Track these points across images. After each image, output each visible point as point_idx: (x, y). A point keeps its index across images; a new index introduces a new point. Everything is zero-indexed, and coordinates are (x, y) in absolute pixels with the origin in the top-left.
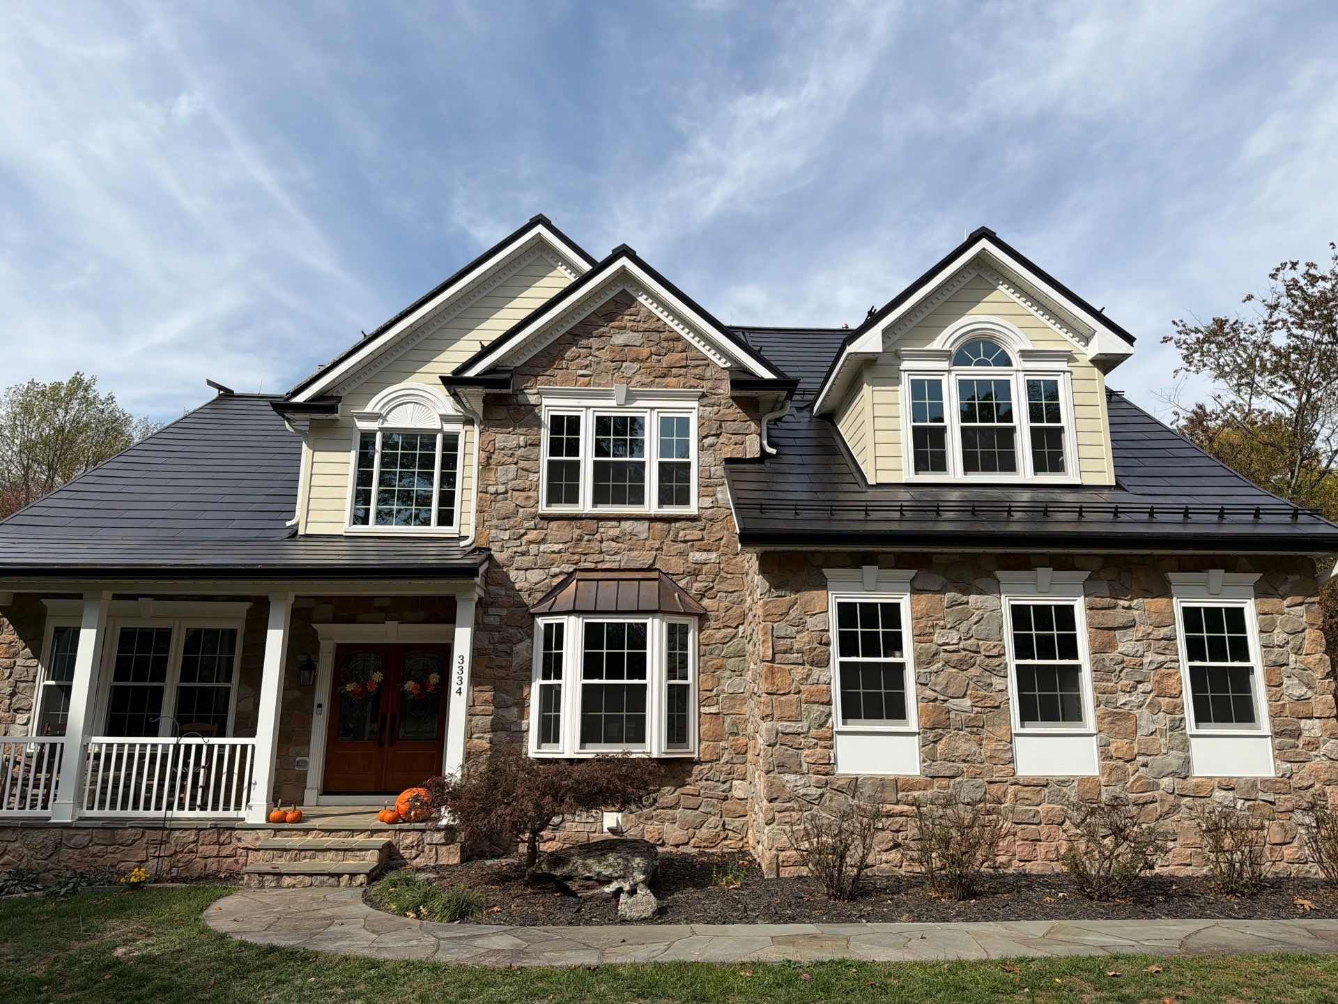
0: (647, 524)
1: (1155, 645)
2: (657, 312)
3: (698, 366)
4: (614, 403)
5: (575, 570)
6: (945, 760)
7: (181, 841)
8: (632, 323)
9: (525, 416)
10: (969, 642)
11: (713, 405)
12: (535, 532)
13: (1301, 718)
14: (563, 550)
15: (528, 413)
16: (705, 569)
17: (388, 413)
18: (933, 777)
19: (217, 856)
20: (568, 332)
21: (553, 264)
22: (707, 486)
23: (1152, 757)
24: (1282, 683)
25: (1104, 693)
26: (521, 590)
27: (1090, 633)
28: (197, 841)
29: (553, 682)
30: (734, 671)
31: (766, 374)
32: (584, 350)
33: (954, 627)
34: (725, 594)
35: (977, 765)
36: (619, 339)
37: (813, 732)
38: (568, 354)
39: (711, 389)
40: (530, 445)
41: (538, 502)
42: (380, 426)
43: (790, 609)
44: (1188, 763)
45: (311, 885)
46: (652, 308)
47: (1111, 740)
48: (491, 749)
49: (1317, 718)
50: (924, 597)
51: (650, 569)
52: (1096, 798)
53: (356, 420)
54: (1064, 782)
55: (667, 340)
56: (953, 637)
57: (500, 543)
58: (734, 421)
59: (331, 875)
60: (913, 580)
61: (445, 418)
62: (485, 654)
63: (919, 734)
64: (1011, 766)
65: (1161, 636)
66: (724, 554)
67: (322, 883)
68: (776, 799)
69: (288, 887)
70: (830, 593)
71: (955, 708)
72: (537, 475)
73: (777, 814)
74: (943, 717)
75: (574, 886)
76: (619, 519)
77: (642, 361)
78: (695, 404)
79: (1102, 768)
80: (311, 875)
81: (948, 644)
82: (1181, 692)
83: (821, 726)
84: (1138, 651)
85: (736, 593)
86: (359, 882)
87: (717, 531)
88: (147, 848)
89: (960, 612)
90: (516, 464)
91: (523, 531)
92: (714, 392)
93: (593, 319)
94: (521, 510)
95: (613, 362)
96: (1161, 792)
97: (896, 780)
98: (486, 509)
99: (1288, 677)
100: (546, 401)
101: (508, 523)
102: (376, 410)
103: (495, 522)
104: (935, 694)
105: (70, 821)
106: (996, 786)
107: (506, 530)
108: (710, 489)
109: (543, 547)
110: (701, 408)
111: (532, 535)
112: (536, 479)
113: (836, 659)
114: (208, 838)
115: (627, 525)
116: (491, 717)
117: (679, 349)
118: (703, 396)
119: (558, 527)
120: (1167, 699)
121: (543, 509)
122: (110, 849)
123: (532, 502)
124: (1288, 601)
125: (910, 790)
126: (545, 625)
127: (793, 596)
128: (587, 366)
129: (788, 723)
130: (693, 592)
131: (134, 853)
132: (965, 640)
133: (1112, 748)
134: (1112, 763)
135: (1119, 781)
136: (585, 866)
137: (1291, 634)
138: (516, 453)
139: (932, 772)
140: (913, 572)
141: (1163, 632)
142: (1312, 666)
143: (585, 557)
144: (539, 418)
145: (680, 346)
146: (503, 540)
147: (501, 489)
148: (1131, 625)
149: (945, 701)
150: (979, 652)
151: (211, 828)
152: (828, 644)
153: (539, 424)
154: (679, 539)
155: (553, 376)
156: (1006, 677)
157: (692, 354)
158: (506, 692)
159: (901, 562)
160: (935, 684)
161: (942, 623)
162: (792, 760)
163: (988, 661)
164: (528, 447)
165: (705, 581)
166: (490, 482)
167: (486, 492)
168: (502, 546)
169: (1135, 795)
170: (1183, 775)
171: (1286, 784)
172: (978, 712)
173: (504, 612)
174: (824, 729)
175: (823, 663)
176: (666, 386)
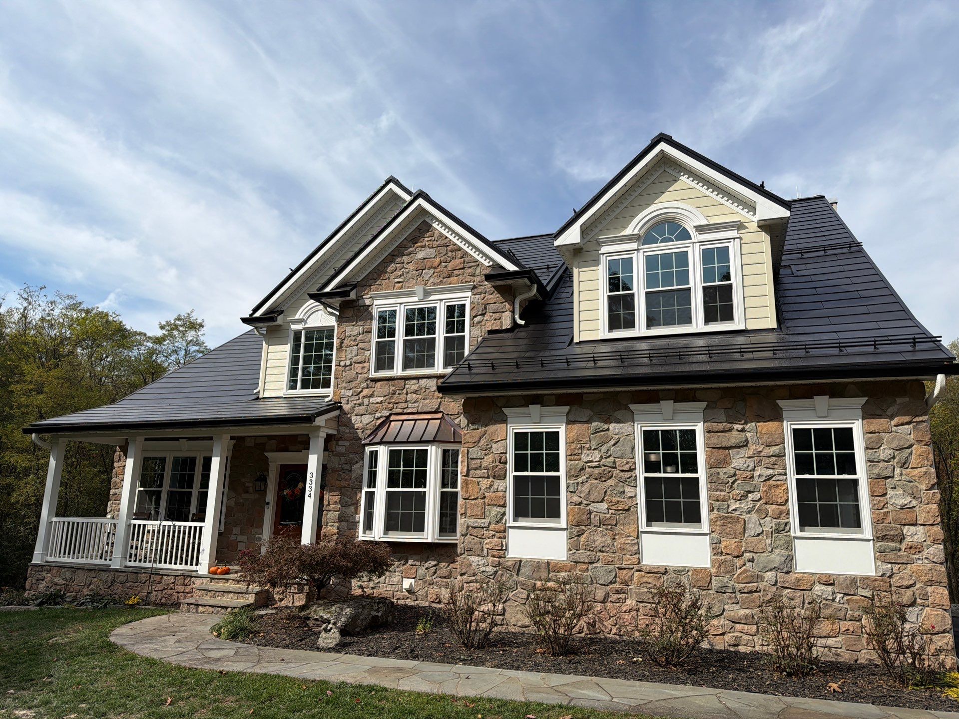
0: (435, 380)
1: (765, 461)
2: (445, 233)
3: (471, 267)
4: (416, 299)
5: (391, 415)
6: (586, 549)
7: (167, 582)
8: (429, 243)
9: (363, 313)
10: (608, 460)
11: (481, 293)
12: (367, 390)
13: (904, 525)
14: (384, 401)
15: (365, 311)
17: (308, 318)
18: (576, 563)
19: (183, 592)
20: (390, 254)
23: (758, 554)
24: (886, 494)
25: (718, 501)
26: (357, 429)
27: (707, 451)
28: (174, 583)
29: (371, 489)
31: (511, 267)
32: (399, 265)
33: (597, 449)
35: (611, 555)
36: (421, 255)
37: (492, 526)
38: (389, 269)
39: (479, 282)
40: (366, 332)
41: (369, 370)
42: (304, 327)
43: (480, 438)
44: (791, 560)
45: (213, 612)
46: (442, 230)
47: (722, 539)
48: (338, 533)
49: (921, 525)
50: (576, 427)
51: (437, 412)
52: (706, 585)
53: (291, 324)
54: (680, 571)
55: (452, 251)
56: (596, 456)
57: (346, 399)
58: (495, 303)
59: (223, 607)
60: (568, 414)
62: (336, 472)
63: (567, 529)
64: (637, 556)
65: (771, 454)
67: (218, 612)
68: (465, 574)
69: (201, 613)
70: (509, 426)
71: (595, 510)
72: (369, 352)
73: (465, 584)
74: (585, 517)
76: (418, 378)
77: (435, 268)
78: (469, 294)
79: (713, 562)
80: (213, 606)
81: (592, 462)
82: (787, 501)
83: (498, 522)
84: (748, 466)
86: (233, 613)
88: (151, 585)
89: (601, 437)
90: (357, 345)
91: (360, 389)
92: (481, 284)
93: (405, 243)
94: (360, 376)
95: (417, 271)
96: (764, 583)
97: (548, 563)
98: (340, 376)
99: (892, 488)
100: (376, 302)
101: (352, 385)
102: (301, 317)
103: (344, 385)
104: (581, 500)
105: (119, 568)
106: (624, 572)
107: (350, 389)
109: (372, 400)
110: (473, 296)
111: (366, 392)
112: (369, 355)
113: (511, 473)
114: (179, 581)
115: (423, 382)
116: (338, 513)
117: (459, 257)
118: (474, 287)
119: (381, 386)
120: (774, 506)
121: (373, 374)
122: (135, 585)
123: (366, 370)
124: (896, 420)
125: (558, 572)
126: (370, 451)
127: (483, 429)
128: (401, 276)
129: (475, 520)
132: (606, 458)
133: (722, 545)
134: (722, 558)
135: (727, 572)
137: (897, 450)
138: (358, 338)
139: (575, 558)
140: (567, 408)
141: (775, 450)
142: (917, 478)
143: (396, 405)
144: (371, 313)
145: (459, 254)
146: (349, 396)
147: (348, 363)
148: (745, 444)
149: (588, 505)
150: (615, 468)
152: (506, 463)
153: (371, 318)
155: (380, 285)
156: (636, 487)
157: (467, 259)
158: (347, 496)
159: (560, 401)
160: (581, 492)
161: (588, 445)
162: (477, 546)
163: (622, 474)
164: (365, 334)
166: (342, 359)
167: (340, 365)
168: (348, 400)
169: (741, 585)
170: (785, 570)
171: (885, 582)
172: (612, 514)
173: (347, 444)
174: (500, 524)
175: (504, 477)
176: (450, 284)
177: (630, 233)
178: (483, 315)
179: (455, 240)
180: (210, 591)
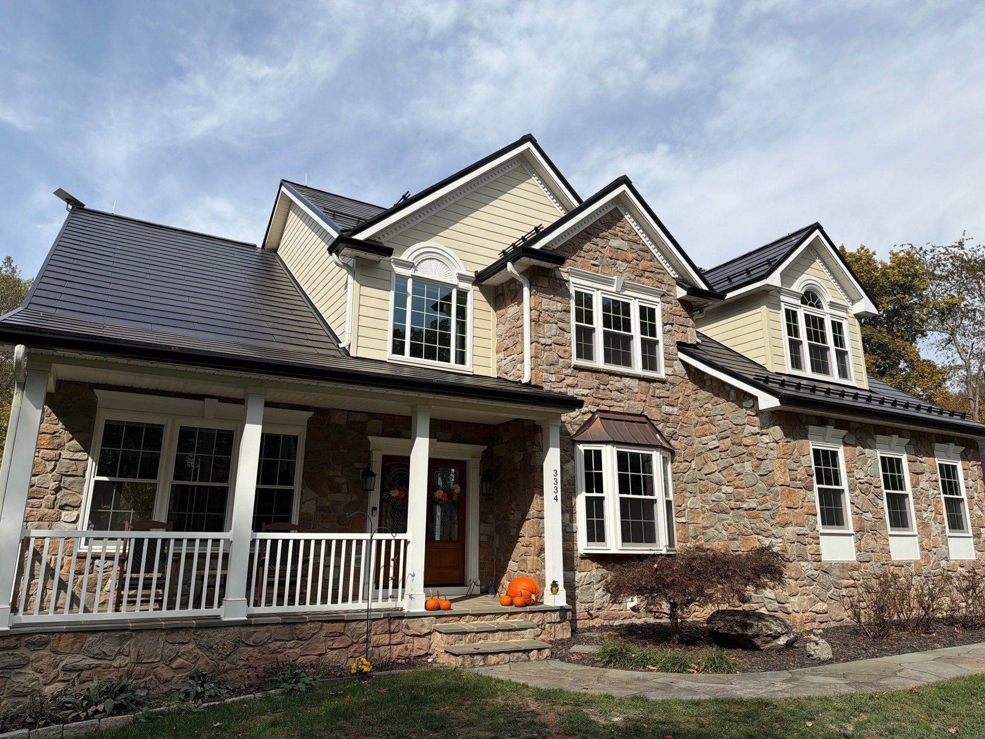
0: (637, 381)
1: (932, 484)
2: (636, 228)
3: (659, 273)
4: (614, 289)
5: (597, 411)
6: (865, 551)
7: (357, 632)
8: (622, 234)
9: (558, 287)
10: (868, 478)
11: (669, 303)
12: (572, 378)
13: (980, 527)
14: (589, 395)
15: (561, 286)
16: (672, 418)
17: (419, 264)
18: (861, 562)
19: (390, 644)
21: (530, 175)
22: (669, 359)
23: (937, 549)
24: (974, 508)
25: (918, 511)
26: (565, 422)
27: (909, 475)
28: (368, 632)
29: (595, 494)
30: (691, 493)
31: (705, 287)
33: (861, 468)
34: (683, 438)
35: (877, 554)
36: (615, 243)
37: (810, 534)
38: (586, 247)
39: (667, 291)
40: (565, 311)
41: (571, 356)
42: (413, 274)
43: (793, 451)
44: (949, 552)
45: (509, 661)
46: (634, 225)
47: (923, 539)
50: (849, 448)
51: (641, 415)
53: (393, 266)
54: (909, 563)
55: (642, 251)
56: (862, 474)
58: (680, 316)
59: (524, 651)
60: (844, 437)
61: (461, 277)
63: (853, 534)
64: (889, 554)
65: (934, 479)
66: (681, 409)
67: (518, 658)
68: (798, 578)
70: (809, 442)
71: (866, 518)
72: (569, 334)
74: (862, 524)
75: (758, 642)
76: (622, 375)
77: (628, 262)
78: (658, 300)
79: (922, 555)
80: (509, 652)
81: (859, 479)
82: (942, 512)
83: (813, 530)
84: (927, 487)
85: (689, 438)
86: (545, 656)
87: (676, 392)
88: (325, 641)
90: (556, 324)
91: (564, 377)
92: (669, 293)
93: (599, 224)
94: (561, 360)
95: (611, 259)
96: (942, 568)
97: (848, 564)
98: (539, 356)
99: (975, 505)
100: (572, 280)
101: (553, 369)
102: (410, 260)
103: (545, 367)
104: (858, 510)
106: (885, 567)
107: (552, 374)
108: (671, 362)
109: (577, 391)
110: (663, 303)
111: (569, 381)
112: (569, 338)
113: (816, 486)
114: (380, 628)
115: (625, 381)
117: (649, 259)
118: (663, 295)
119: (586, 376)
120: (939, 516)
121: (575, 361)
122: (289, 644)
123: (567, 355)
124: (972, 463)
125: (853, 570)
126: (585, 450)
127: (794, 442)
128: (597, 258)
129: (799, 528)
130: (666, 434)
131: (313, 646)
132: (866, 476)
133: (924, 543)
134: (924, 552)
135: (927, 563)
136: (768, 628)
137: (974, 481)
138: (556, 315)
139: (861, 559)
140: (845, 432)
141: (934, 477)
142: (982, 499)
143: (602, 401)
144: (569, 291)
146: (551, 381)
147: (549, 342)
148: (924, 472)
149: (862, 514)
150: (872, 485)
151: (384, 618)
152: (811, 476)
153: (569, 296)
154: (656, 395)
155: (575, 261)
156: (883, 500)
157: (655, 264)
160: (858, 503)
161: (857, 465)
162: (803, 552)
163: (876, 489)
164: (563, 312)
165: (672, 427)
166: (539, 335)
167: (538, 343)
169: (934, 571)
170: (947, 559)
171: (979, 563)
172: (875, 522)
174: (815, 532)
175: (810, 489)
176: (643, 284)
177: (796, 291)
178: (672, 324)
179: (645, 240)
180: (466, 633)
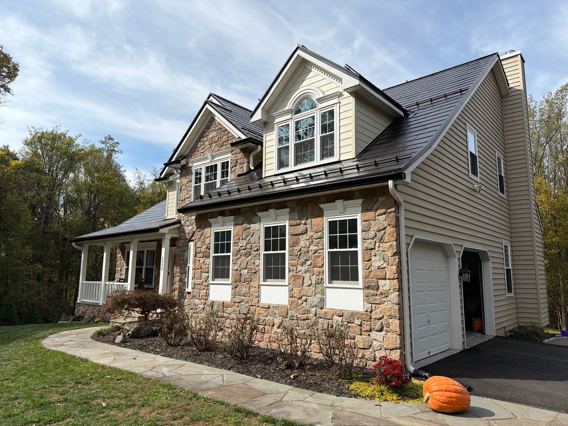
2: (220, 122)
3: (231, 139)
4: (208, 161)
6: (238, 295)
8: (214, 128)
9: (189, 171)
11: (234, 154)
13: (379, 279)
18: (234, 302)
20: (199, 137)
23: (309, 297)
24: (370, 260)
25: (292, 266)
26: (186, 234)
27: (290, 237)
32: (203, 143)
33: (245, 239)
35: (248, 298)
36: (211, 136)
37: (204, 284)
38: (199, 145)
43: (201, 236)
44: (324, 301)
47: (294, 288)
48: (179, 288)
49: (388, 279)
50: (238, 227)
52: (285, 315)
54: (275, 307)
55: (224, 131)
58: (240, 159)
60: (234, 220)
62: (179, 256)
63: (232, 284)
64: (257, 299)
65: (317, 237)
68: (192, 309)
70: (212, 228)
71: (243, 273)
72: (191, 192)
73: (192, 315)
74: (238, 277)
77: (216, 142)
78: (230, 155)
79: (289, 302)
81: (243, 246)
82: (323, 265)
83: (206, 281)
84: (306, 245)
89: (247, 232)
90: (187, 189)
92: (235, 148)
93: (204, 130)
95: (209, 145)
97: (223, 303)
99: (374, 256)
100: (194, 165)
104: (237, 268)
112: (191, 194)
116: (179, 277)
117: (226, 134)
118: (232, 151)
120: (317, 268)
125: (227, 307)
127: (202, 231)
129: (197, 280)
133: (293, 292)
134: (293, 299)
135: (294, 308)
137: (378, 231)
138: (187, 185)
139: (234, 300)
140: (234, 217)
142: (386, 249)
144: (192, 171)
145: (226, 132)
149: (240, 270)
150: (252, 249)
152: (209, 249)
153: (192, 173)
155: (195, 155)
156: (259, 259)
157: (229, 135)
158: (183, 269)
159: (231, 213)
160: (237, 264)
161: (241, 237)
162: (197, 294)
163: (254, 253)
167: (180, 200)
168: (183, 219)
169: (300, 315)
170: (320, 307)
172: (249, 275)
173: (183, 242)
175: (208, 257)
176: (222, 150)
177: (288, 109)
178: (236, 166)
179: (224, 125)
